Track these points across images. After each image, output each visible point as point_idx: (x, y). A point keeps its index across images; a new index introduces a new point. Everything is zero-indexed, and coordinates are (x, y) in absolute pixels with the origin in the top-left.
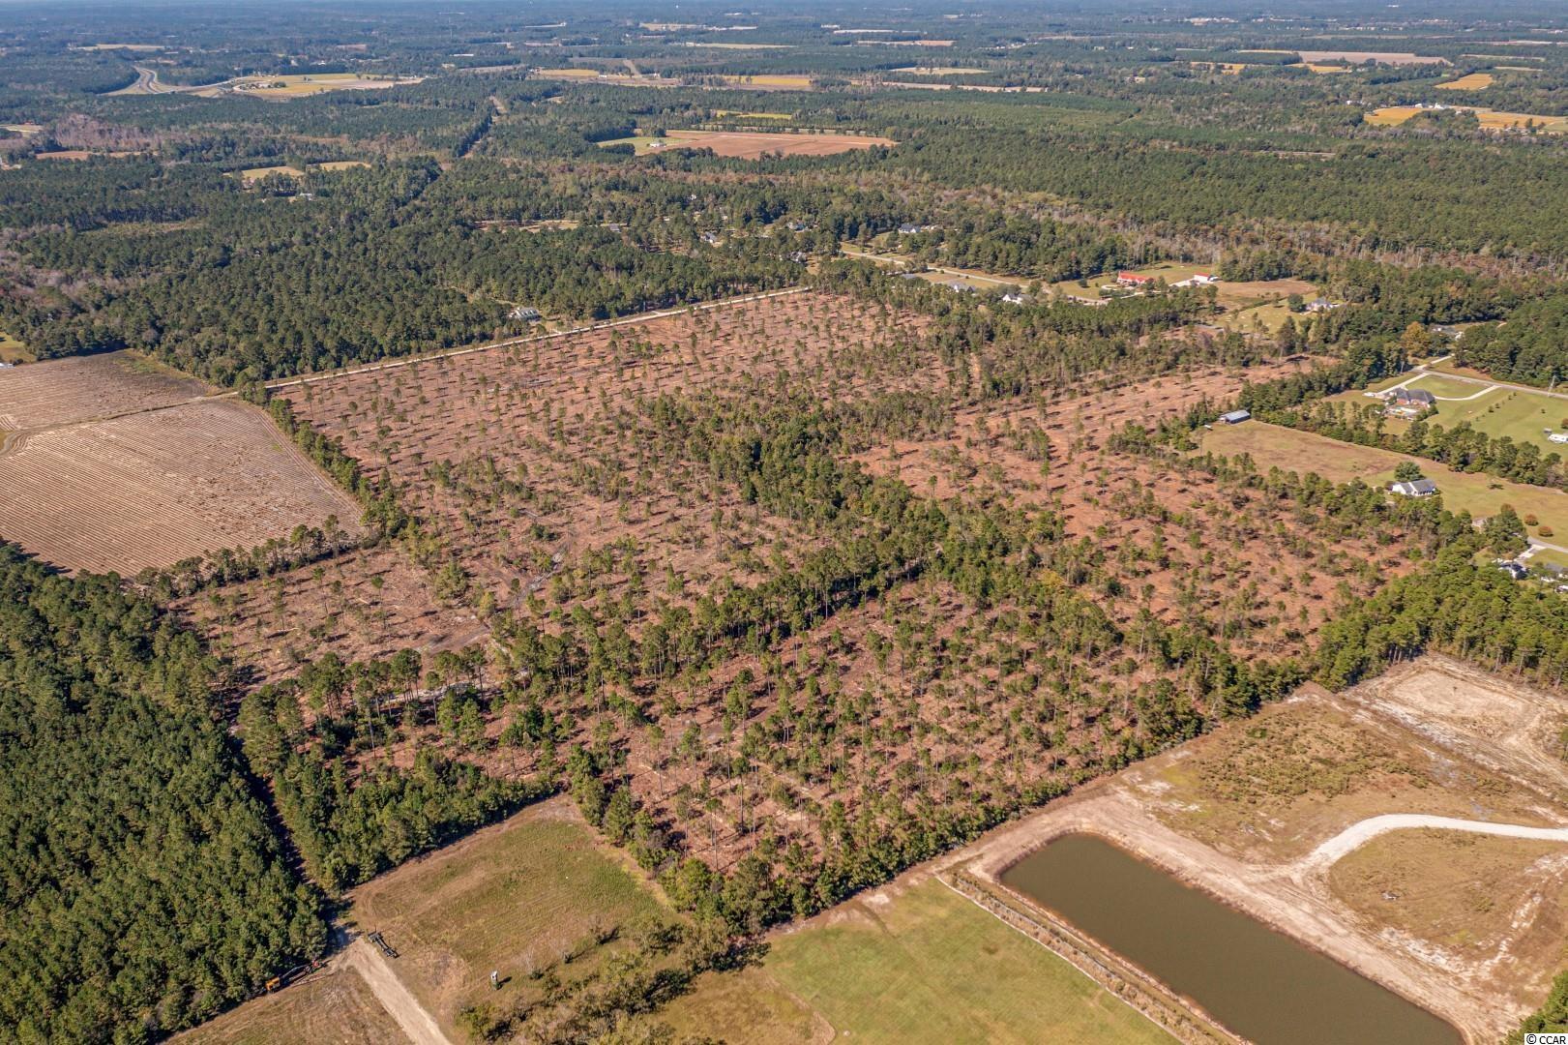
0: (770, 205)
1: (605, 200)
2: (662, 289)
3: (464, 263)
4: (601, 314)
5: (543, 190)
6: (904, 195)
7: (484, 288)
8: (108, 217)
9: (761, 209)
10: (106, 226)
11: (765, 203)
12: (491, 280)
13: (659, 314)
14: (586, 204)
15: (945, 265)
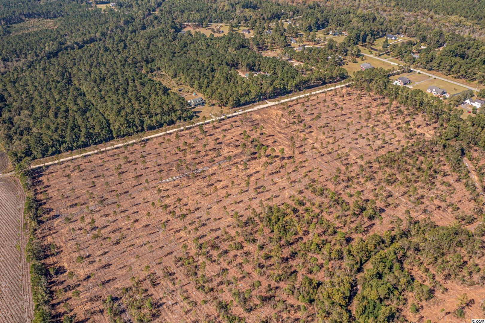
0: (321, 20)
1: (242, 14)
2: (271, 88)
3: (170, 60)
4: (238, 104)
5: (214, 6)
6: (384, 15)
7: (178, 78)
8: (25, 16)
9: (316, 23)
10: (23, 21)
11: (318, 19)
12: (181, 74)
13: (270, 104)
14: (233, 16)
15: (419, 67)
